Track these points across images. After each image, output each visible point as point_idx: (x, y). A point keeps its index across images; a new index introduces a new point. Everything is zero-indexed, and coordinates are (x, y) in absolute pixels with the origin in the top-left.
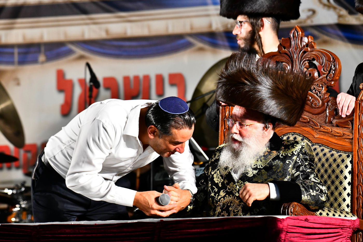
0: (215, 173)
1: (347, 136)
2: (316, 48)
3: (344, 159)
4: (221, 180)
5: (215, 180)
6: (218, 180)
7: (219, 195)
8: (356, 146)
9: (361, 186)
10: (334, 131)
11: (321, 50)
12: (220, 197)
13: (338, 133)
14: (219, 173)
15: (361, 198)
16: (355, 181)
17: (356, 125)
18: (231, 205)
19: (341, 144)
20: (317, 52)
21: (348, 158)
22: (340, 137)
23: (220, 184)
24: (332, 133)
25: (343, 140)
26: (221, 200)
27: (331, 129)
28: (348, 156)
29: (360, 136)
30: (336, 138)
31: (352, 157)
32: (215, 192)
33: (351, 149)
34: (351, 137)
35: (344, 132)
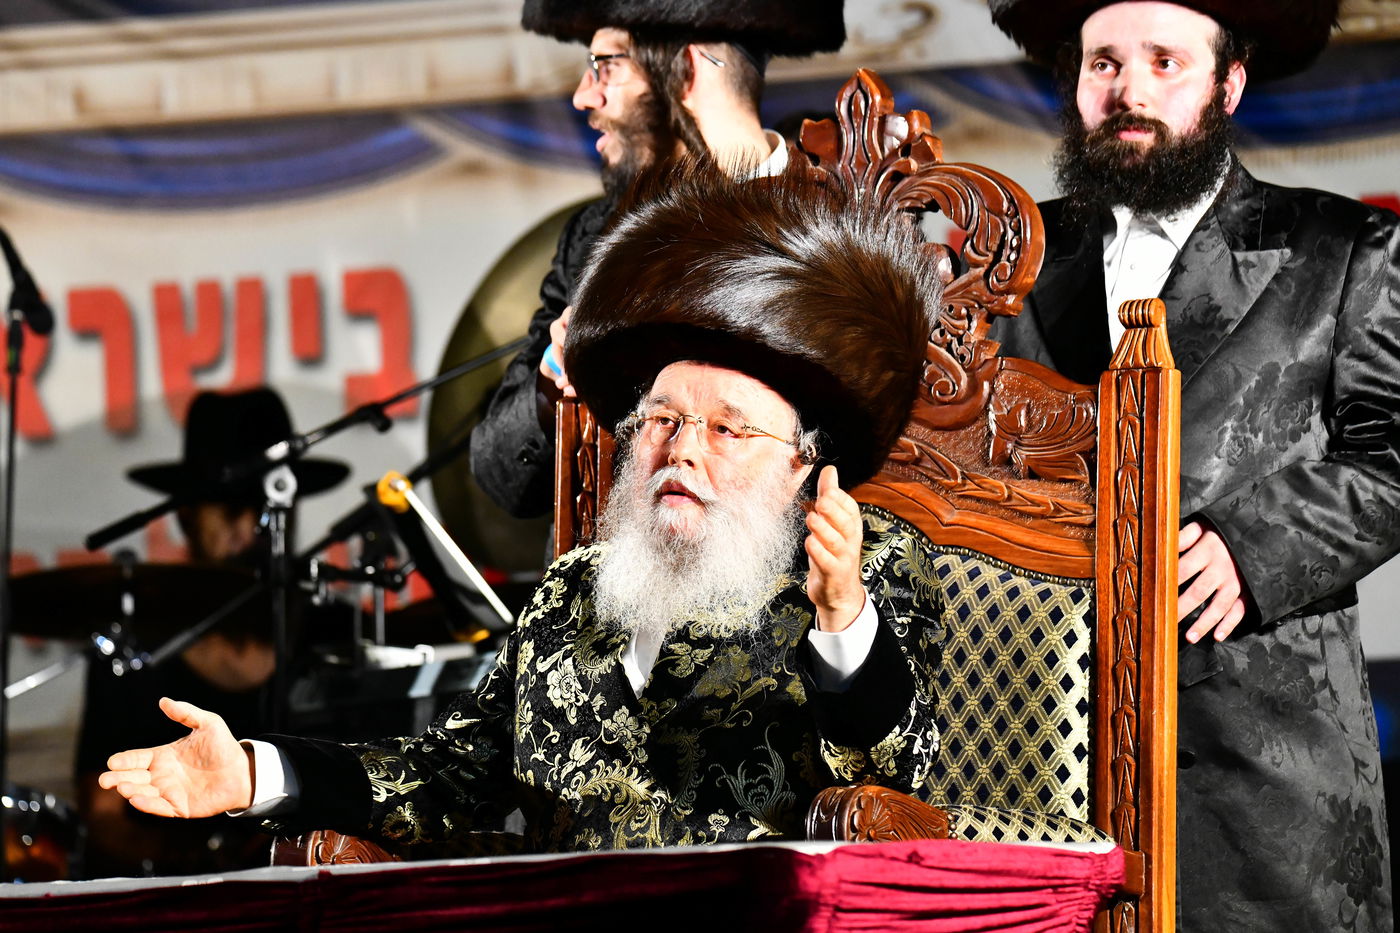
0: (554, 667)
1: (1071, 514)
2: (940, 162)
3: (1061, 607)
4: (576, 696)
5: (555, 695)
6: (565, 696)
7: (565, 759)
8: (1108, 555)
9: (1129, 716)
10: (1018, 494)
11: (964, 169)
12: (569, 767)
13: (1034, 503)
14: (571, 668)
15: (1129, 765)
16: (1103, 696)
17: (1105, 471)
18: (617, 801)
19: (1050, 549)
20: (947, 177)
21: (1075, 604)
22: (1043, 521)
23: (574, 712)
24: (1013, 502)
25: (1056, 531)
26: (575, 779)
27: (1008, 487)
28: (1077, 597)
29: (1125, 515)
30: (1029, 522)
31: (1093, 598)
32: (549, 745)
33: (1088, 566)
34: (1088, 520)
35: (1059, 500)
